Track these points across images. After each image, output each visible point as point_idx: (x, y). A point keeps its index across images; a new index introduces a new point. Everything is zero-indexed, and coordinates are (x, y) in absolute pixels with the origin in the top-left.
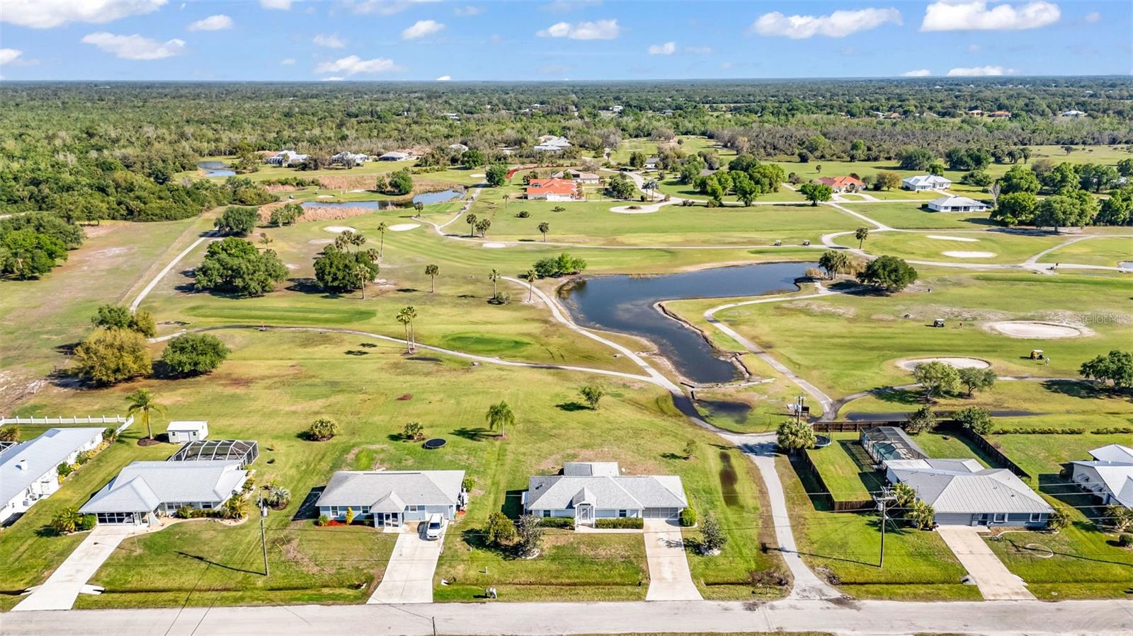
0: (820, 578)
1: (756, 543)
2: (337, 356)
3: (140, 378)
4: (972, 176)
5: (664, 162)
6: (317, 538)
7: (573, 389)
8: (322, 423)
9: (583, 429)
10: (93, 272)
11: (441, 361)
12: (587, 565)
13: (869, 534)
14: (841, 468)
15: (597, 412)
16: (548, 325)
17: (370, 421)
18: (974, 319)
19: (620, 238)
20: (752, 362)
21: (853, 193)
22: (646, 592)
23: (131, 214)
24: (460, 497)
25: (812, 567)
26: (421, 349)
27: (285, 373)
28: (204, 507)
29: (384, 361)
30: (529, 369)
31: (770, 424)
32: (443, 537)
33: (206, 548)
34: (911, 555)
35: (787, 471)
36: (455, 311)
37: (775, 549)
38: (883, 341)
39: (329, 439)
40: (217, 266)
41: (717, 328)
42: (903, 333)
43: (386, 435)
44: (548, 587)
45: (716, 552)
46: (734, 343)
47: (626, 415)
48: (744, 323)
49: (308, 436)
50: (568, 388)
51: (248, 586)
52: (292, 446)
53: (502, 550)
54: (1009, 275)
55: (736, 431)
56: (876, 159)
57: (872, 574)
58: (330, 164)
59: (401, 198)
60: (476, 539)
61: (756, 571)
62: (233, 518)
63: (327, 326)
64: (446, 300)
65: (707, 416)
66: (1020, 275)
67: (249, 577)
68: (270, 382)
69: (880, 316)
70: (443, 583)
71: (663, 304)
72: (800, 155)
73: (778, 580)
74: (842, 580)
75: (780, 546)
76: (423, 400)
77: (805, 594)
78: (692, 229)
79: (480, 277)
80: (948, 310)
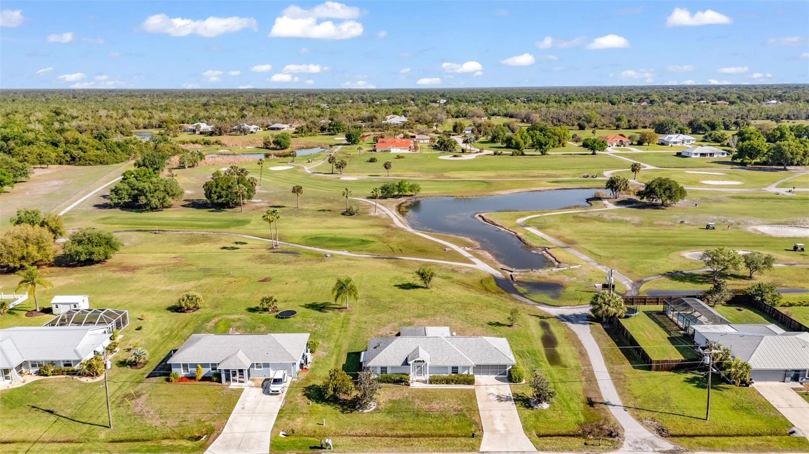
0: (649, 430)
1: (583, 397)
2: (213, 250)
3: (44, 266)
4: (710, 135)
5: (478, 129)
6: (166, 393)
7: (409, 273)
8: (188, 297)
9: (418, 303)
10: (33, 195)
11: (300, 254)
12: (422, 418)
13: (689, 390)
14: (650, 334)
15: (429, 290)
16: (389, 229)
17: (233, 297)
18: (738, 224)
19: (447, 174)
20: (560, 254)
21: (622, 147)
22: (480, 443)
23: (73, 160)
24: (303, 356)
25: (640, 420)
26: (283, 245)
27: (168, 262)
28: (65, 365)
29: (252, 254)
30: (373, 259)
31: (581, 299)
32: (285, 392)
33: (59, 403)
34: (733, 408)
35: (602, 336)
36: (315, 220)
37: (601, 403)
38: (666, 239)
39: (195, 311)
40: (127, 187)
41: (528, 231)
42: (681, 234)
43: (245, 308)
44: (383, 439)
45: (545, 406)
46: (543, 241)
47: (455, 292)
48: (549, 227)
49: (177, 309)
50: (405, 273)
51: (91, 438)
52: (161, 317)
53: (340, 404)
54: (756, 195)
55: (552, 304)
56: (635, 128)
57: (700, 427)
58: (231, 132)
59: (281, 152)
60: (317, 394)
61: (585, 423)
62: (92, 376)
63: (209, 230)
64: (308, 213)
65: (525, 293)
66: (766, 195)
67: (93, 430)
68: (153, 269)
69: (661, 222)
70: (281, 435)
71: (483, 215)
72: (579, 125)
73: (608, 432)
74: (671, 432)
75: (606, 401)
76: (281, 281)
77: (637, 446)
78: (502, 168)
79: (336, 198)
80: (715, 218)
